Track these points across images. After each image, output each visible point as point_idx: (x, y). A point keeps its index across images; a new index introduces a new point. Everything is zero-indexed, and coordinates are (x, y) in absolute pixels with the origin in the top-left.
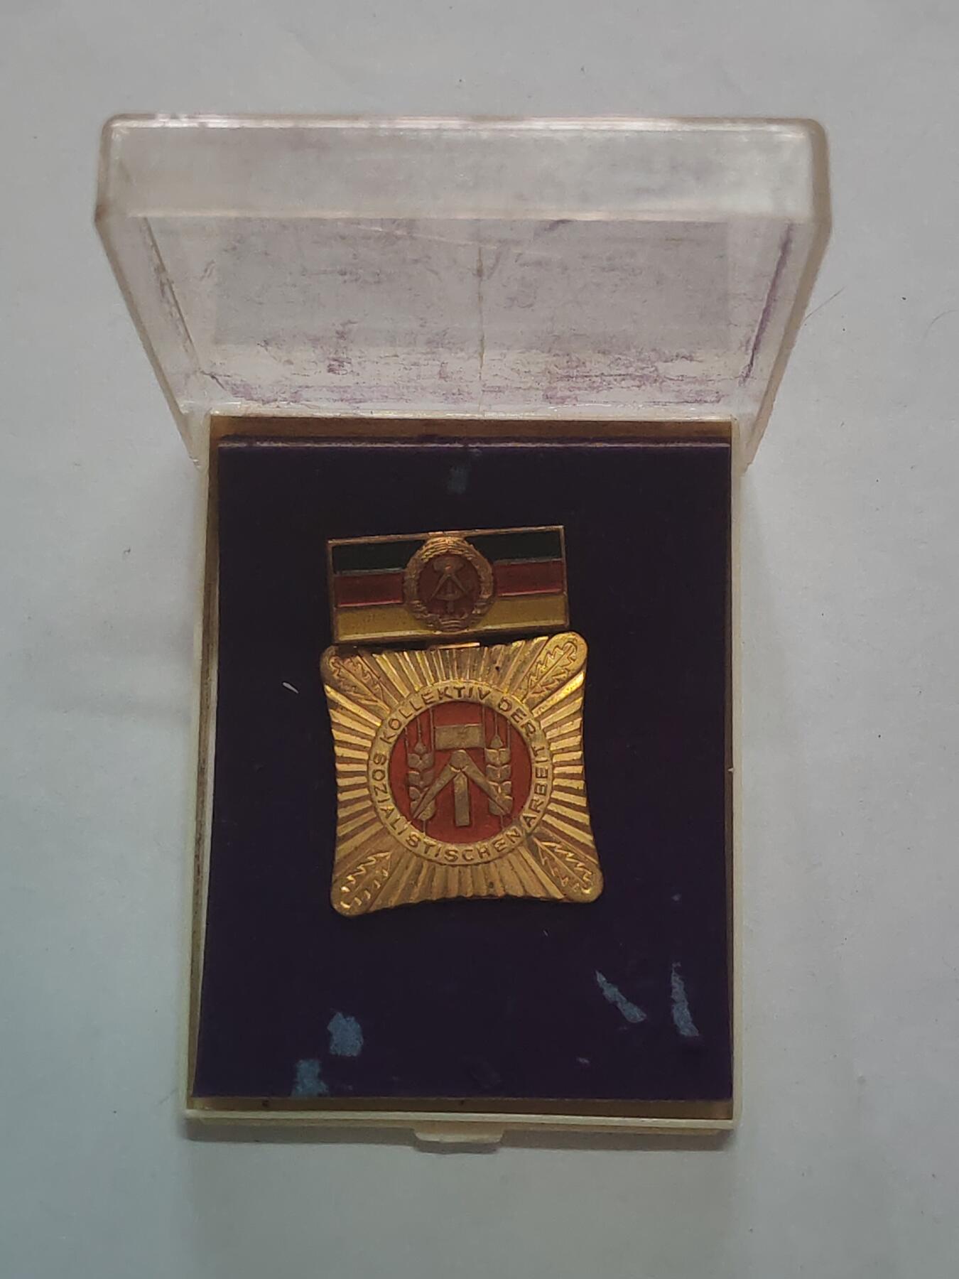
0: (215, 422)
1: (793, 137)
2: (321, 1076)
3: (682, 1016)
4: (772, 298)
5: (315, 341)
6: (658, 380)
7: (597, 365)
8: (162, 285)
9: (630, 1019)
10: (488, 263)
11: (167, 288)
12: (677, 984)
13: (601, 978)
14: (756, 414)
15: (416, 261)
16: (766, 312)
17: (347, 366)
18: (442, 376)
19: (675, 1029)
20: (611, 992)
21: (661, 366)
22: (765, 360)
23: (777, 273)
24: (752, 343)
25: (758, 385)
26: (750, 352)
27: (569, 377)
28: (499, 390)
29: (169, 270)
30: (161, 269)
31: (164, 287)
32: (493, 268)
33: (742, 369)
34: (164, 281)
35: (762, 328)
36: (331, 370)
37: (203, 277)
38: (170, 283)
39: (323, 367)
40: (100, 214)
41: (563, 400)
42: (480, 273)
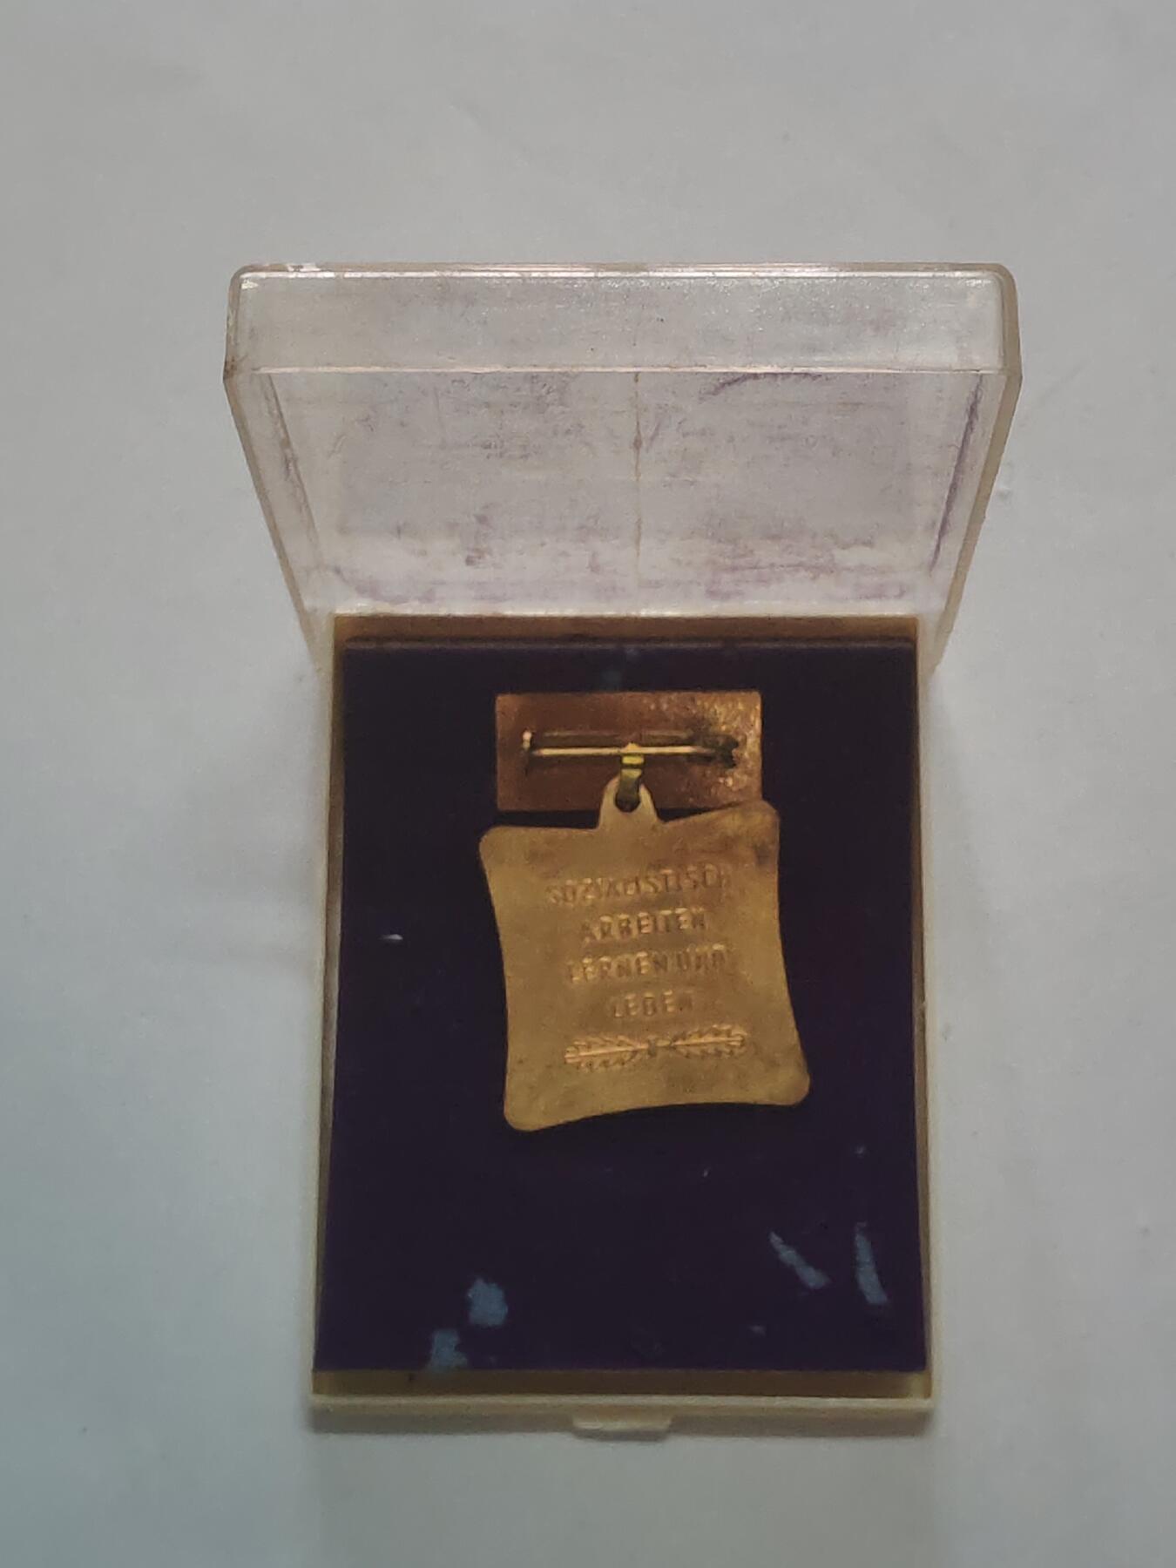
0: (341, 623)
1: (980, 282)
2: (459, 1348)
3: (869, 1282)
4: (959, 469)
5: (452, 528)
6: (831, 569)
7: (767, 553)
8: (287, 462)
9: (811, 1284)
10: (647, 433)
11: (291, 467)
12: (863, 1249)
13: (775, 1239)
14: (943, 607)
15: (568, 432)
16: (954, 488)
17: (488, 557)
18: (595, 568)
19: (861, 1296)
20: (788, 1255)
21: (839, 554)
22: (952, 546)
23: (965, 440)
24: (938, 525)
25: (944, 575)
26: (937, 537)
27: (734, 569)
28: (657, 584)
29: (294, 444)
30: (286, 443)
31: (288, 462)
32: (652, 439)
33: (928, 554)
34: (290, 456)
35: (950, 503)
36: (469, 561)
37: (333, 451)
38: (295, 461)
39: (461, 558)
40: (229, 371)
41: (727, 596)
42: (637, 444)
